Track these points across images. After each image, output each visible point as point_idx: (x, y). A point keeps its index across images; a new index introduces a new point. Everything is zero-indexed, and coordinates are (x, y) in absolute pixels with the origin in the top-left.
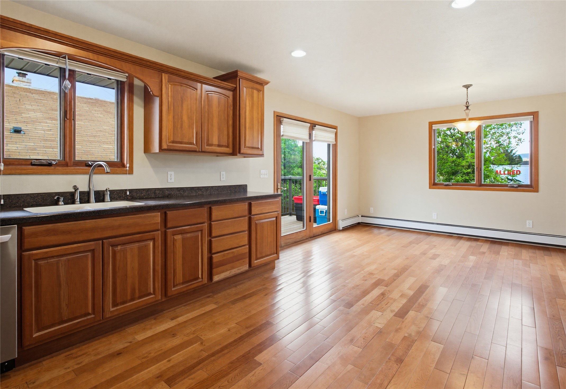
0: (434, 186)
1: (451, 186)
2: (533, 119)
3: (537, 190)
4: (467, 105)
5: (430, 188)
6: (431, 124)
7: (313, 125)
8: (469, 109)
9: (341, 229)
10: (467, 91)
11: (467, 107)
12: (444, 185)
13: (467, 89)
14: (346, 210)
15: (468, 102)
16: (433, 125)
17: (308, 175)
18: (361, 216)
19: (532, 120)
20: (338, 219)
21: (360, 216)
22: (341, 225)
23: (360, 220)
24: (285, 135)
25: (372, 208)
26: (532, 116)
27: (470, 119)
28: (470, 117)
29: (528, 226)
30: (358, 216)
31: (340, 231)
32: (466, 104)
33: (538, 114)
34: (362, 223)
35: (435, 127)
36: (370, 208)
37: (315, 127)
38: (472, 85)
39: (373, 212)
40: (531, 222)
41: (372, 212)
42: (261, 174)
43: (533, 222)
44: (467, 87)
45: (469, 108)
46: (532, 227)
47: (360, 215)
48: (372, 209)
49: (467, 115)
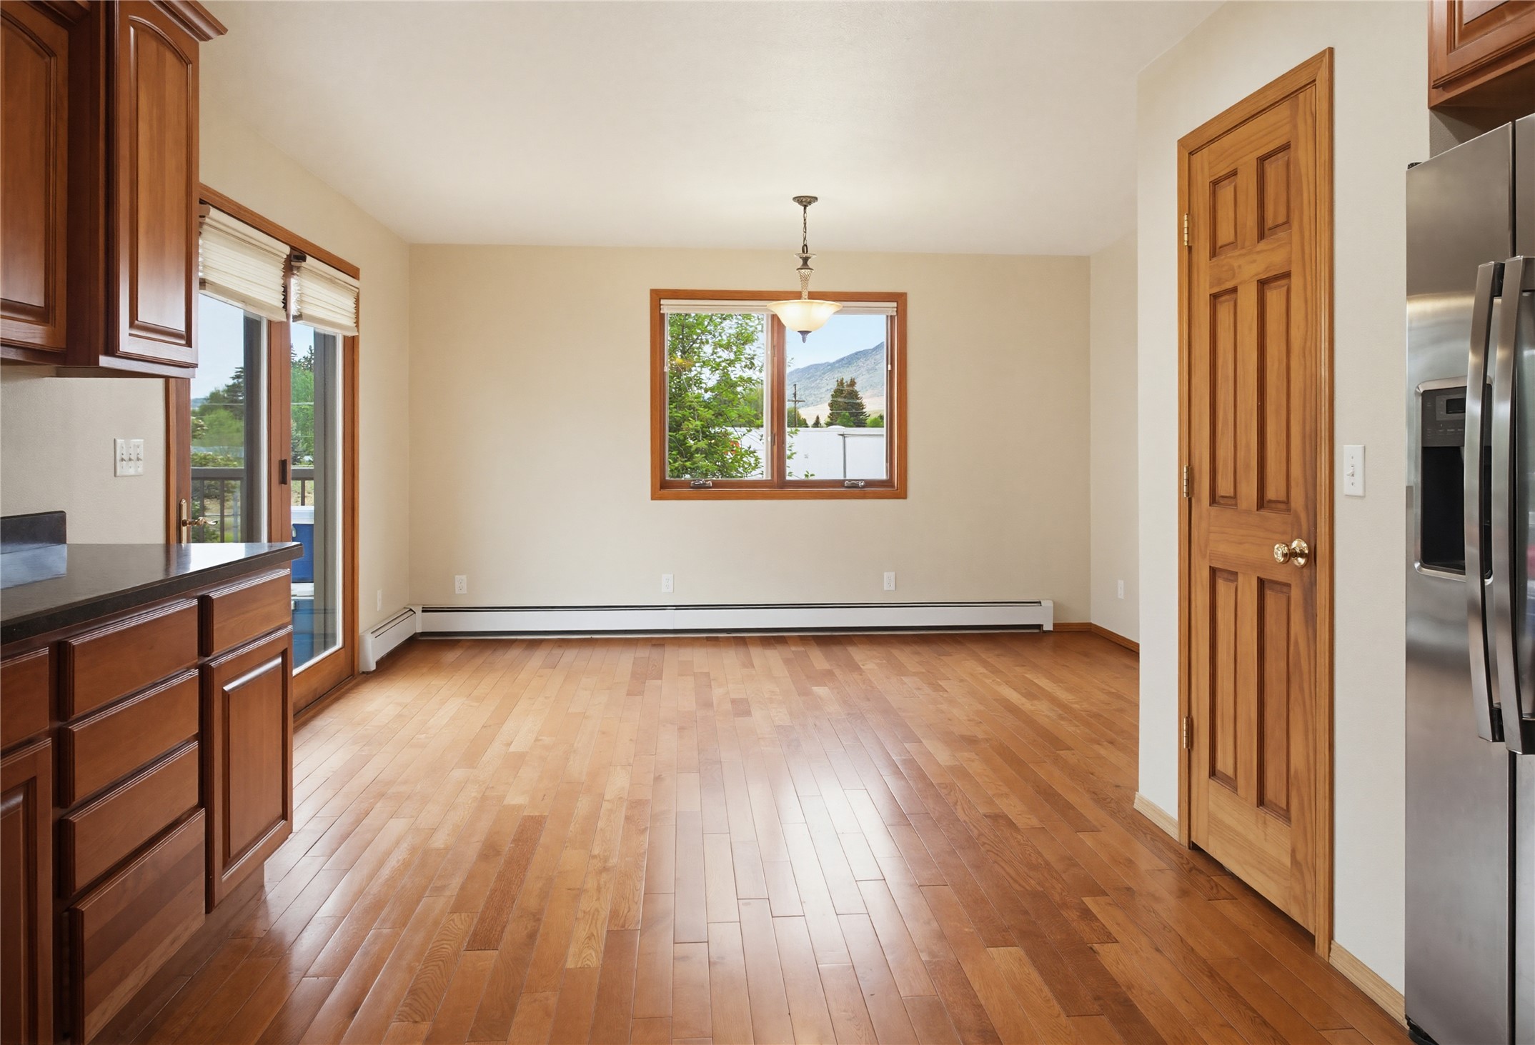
0: (666, 492)
1: (710, 487)
2: (897, 311)
3: (901, 494)
4: (804, 255)
5: (653, 498)
6: (658, 296)
7: (297, 256)
8: (811, 267)
9: (373, 667)
10: (805, 212)
11: (805, 260)
12: (692, 488)
13: (805, 207)
14: (379, 593)
15: (806, 246)
16: (663, 302)
17: (278, 463)
18: (423, 611)
19: (895, 314)
20: (360, 632)
21: (418, 610)
22: (373, 650)
23: (421, 623)
24: (212, 284)
25: (464, 577)
26: (895, 304)
27: (813, 296)
28: (813, 287)
29: (887, 587)
30: (411, 610)
31: (368, 676)
32: (803, 251)
33: (906, 300)
34: (423, 634)
35: (670, 308)
36: (457, 576)
37: (303, 264)
38: (816, 199)
39: (464, 591)
40: (893, 574)
41: (462, 592)
42: (118, 458)
43: (896, 574)
44: (805, 201)
45: (808, 263)
46: (894, 589)
47: (418, 605)
48: (461, 582)
49: (805, 279)
